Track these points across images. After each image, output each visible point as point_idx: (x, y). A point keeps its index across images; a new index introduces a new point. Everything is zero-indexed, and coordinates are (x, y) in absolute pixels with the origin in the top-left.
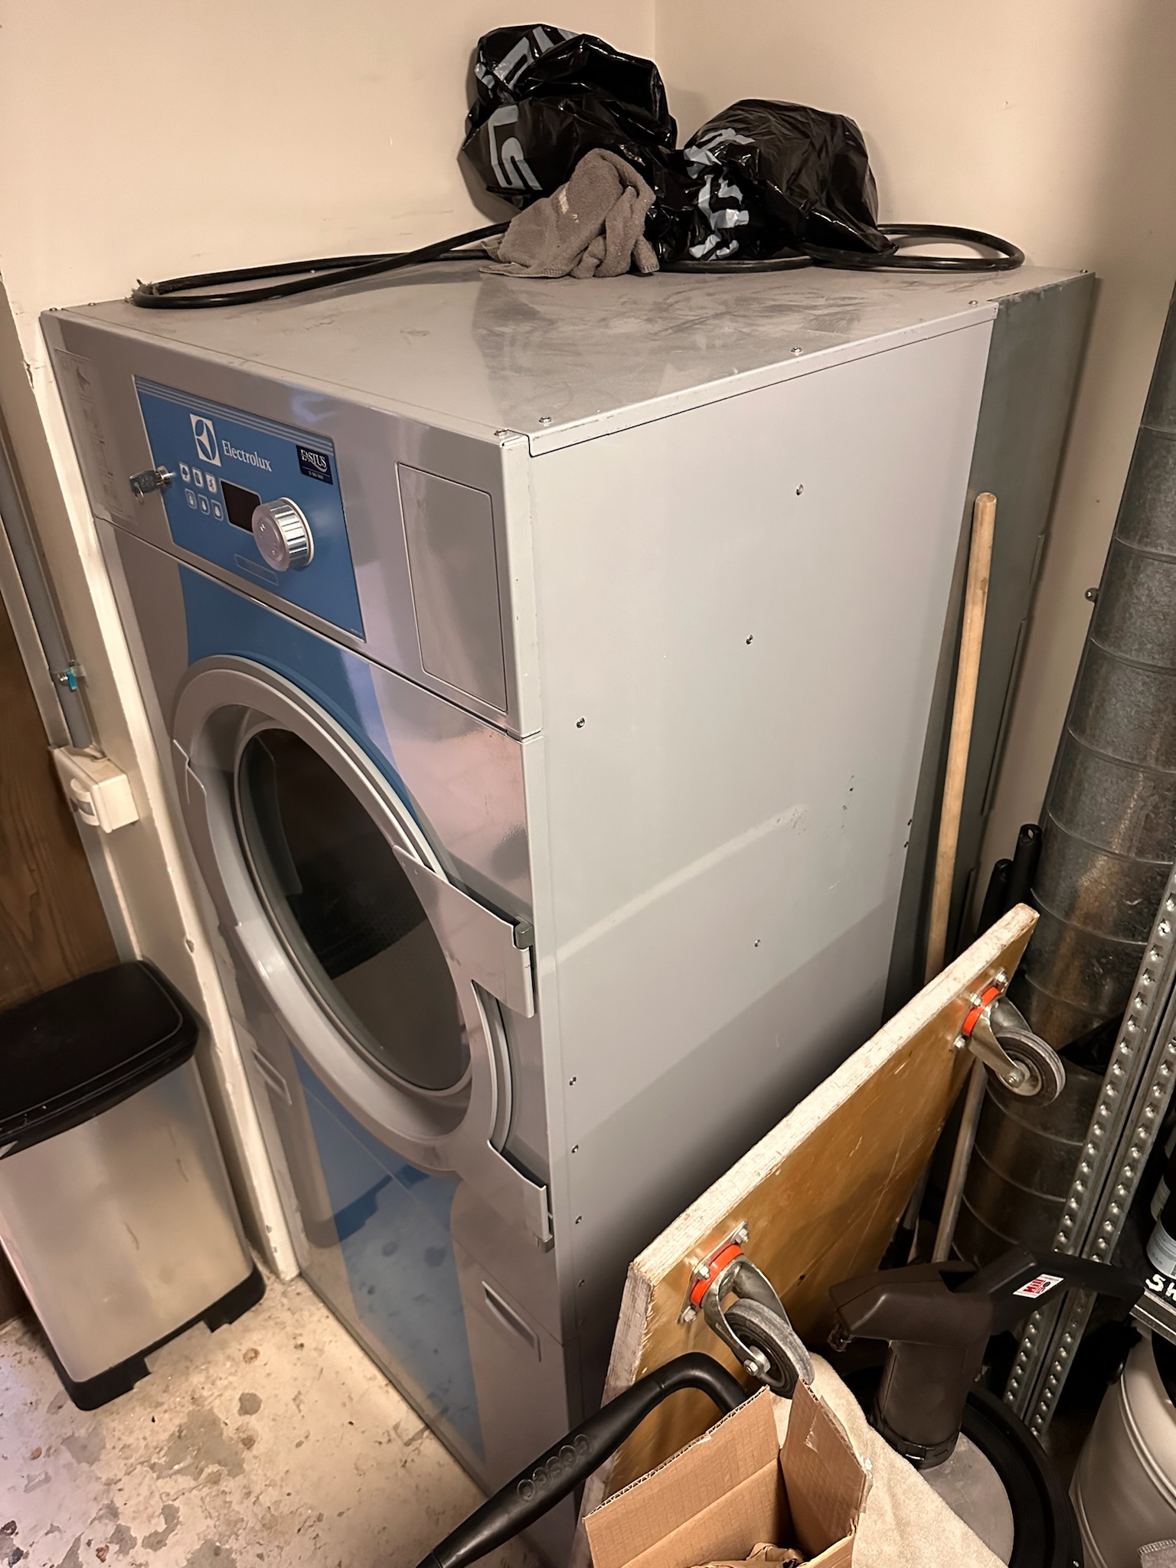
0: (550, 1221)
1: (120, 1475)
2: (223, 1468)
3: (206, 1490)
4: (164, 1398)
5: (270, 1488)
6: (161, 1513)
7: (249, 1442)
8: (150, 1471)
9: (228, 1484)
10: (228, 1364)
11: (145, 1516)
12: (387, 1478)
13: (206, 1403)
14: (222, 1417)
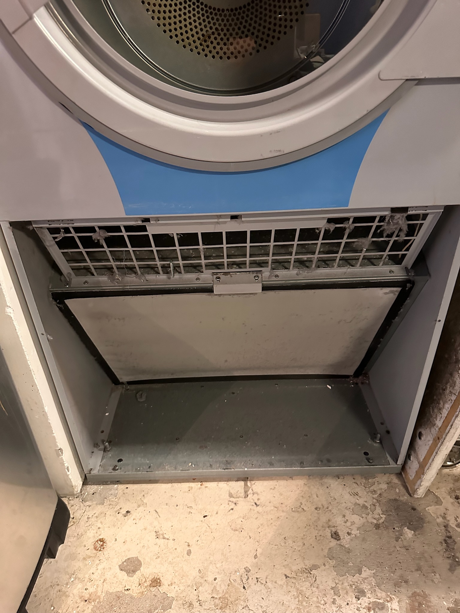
7: (156, 582)
10: (89, 562)
13: (99, 594)
14: (120, 588)
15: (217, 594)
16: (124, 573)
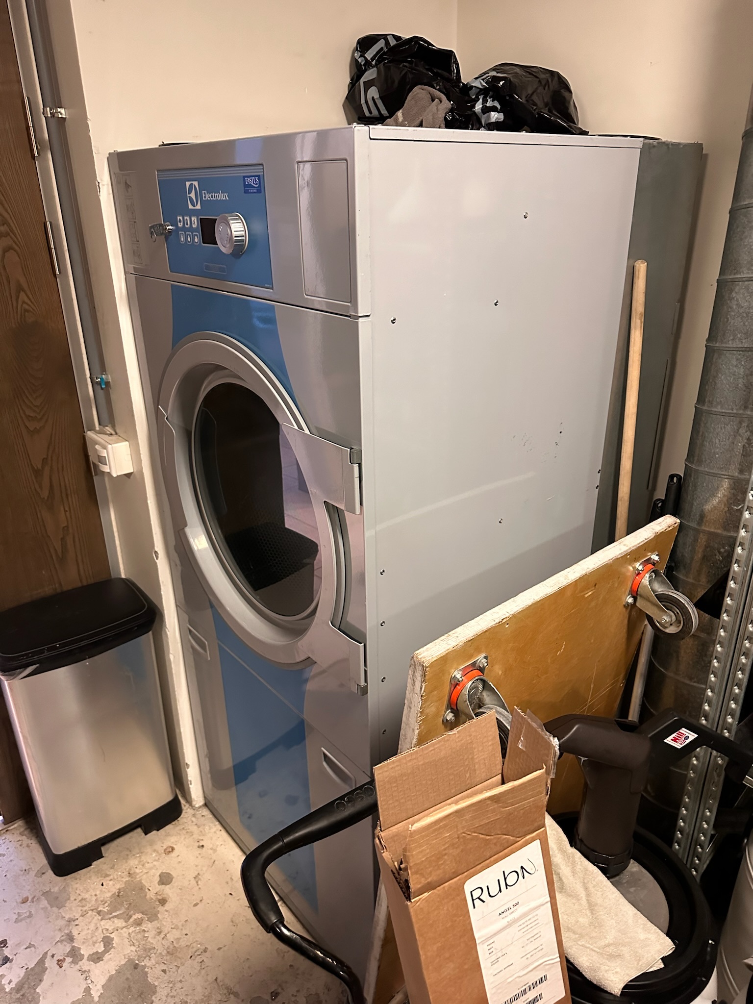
0: (366, 672)
1: (77, 916)
2: (145, 916)
3: (132, 929)
4: (111, 872)
5: (174, 930)
6: (102, 941)
7: (163, 902)
8: (98, 915)
9: (147, 926)
10: (154, 855)
11: (91, 942)
12: (252, 928)
13: (138, 877)
14: (147, 885)
16: (158, 879)
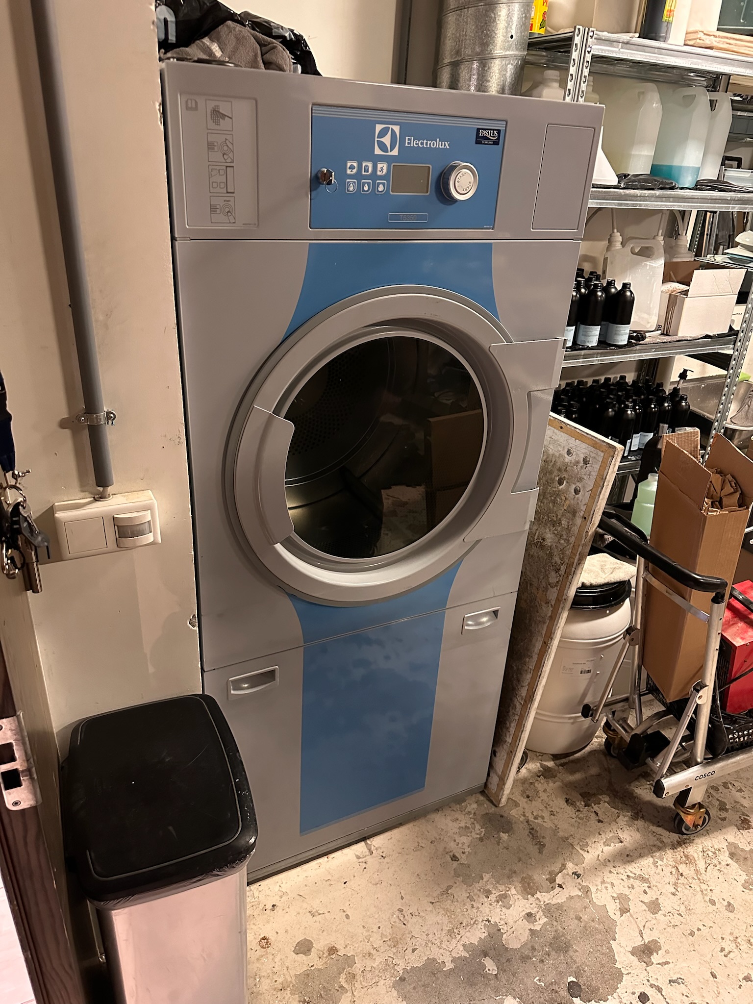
2: (345, 971)
3: (357, 985)
7: (332, 950)
10: (264, 960)
14: (305, 968)
15: (386, 938)
16: (301, 955)
